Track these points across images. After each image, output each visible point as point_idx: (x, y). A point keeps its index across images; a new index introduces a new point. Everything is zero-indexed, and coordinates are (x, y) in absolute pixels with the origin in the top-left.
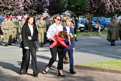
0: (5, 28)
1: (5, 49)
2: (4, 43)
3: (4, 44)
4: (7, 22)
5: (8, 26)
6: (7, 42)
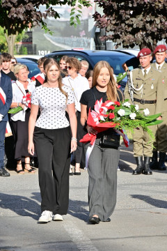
0: (140, 97)
1: (141, 184)
2: (136, 160)
3: (134, 167)
4: (151, 71)
5: (152, 87)
6: (145, 158)
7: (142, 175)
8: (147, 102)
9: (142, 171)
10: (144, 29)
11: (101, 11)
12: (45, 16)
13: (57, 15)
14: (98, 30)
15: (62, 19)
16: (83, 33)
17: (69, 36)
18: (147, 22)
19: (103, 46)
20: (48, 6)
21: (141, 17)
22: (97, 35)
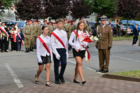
0: (27, 33)
1: (27, 55)
6: (28, 48)
7: (27, 53)
8: (28, 34)
9: (27, 51)
10: (27, 16)
11: (16, 11)
12: (2, 12)
13: (4, 12)
14: (16, 16)
15: (6, 13)
16: (13, 17)
17: (9, 17)
18: (28, 14)
19: (18, 20)
20: (2, 10)
21: (27, 13)
22: (16, 17)
